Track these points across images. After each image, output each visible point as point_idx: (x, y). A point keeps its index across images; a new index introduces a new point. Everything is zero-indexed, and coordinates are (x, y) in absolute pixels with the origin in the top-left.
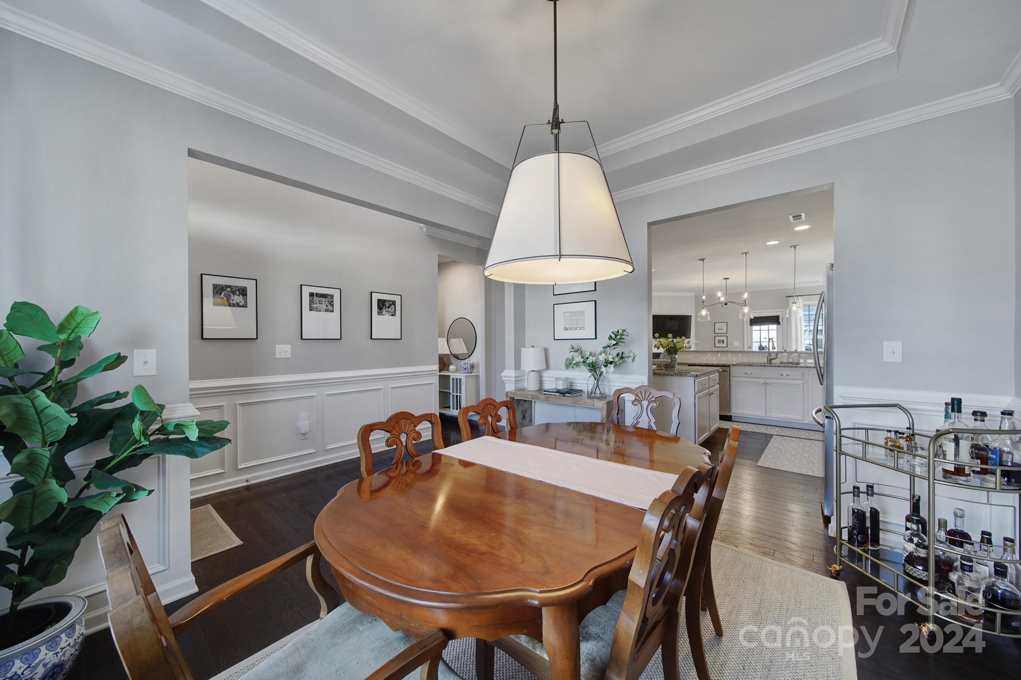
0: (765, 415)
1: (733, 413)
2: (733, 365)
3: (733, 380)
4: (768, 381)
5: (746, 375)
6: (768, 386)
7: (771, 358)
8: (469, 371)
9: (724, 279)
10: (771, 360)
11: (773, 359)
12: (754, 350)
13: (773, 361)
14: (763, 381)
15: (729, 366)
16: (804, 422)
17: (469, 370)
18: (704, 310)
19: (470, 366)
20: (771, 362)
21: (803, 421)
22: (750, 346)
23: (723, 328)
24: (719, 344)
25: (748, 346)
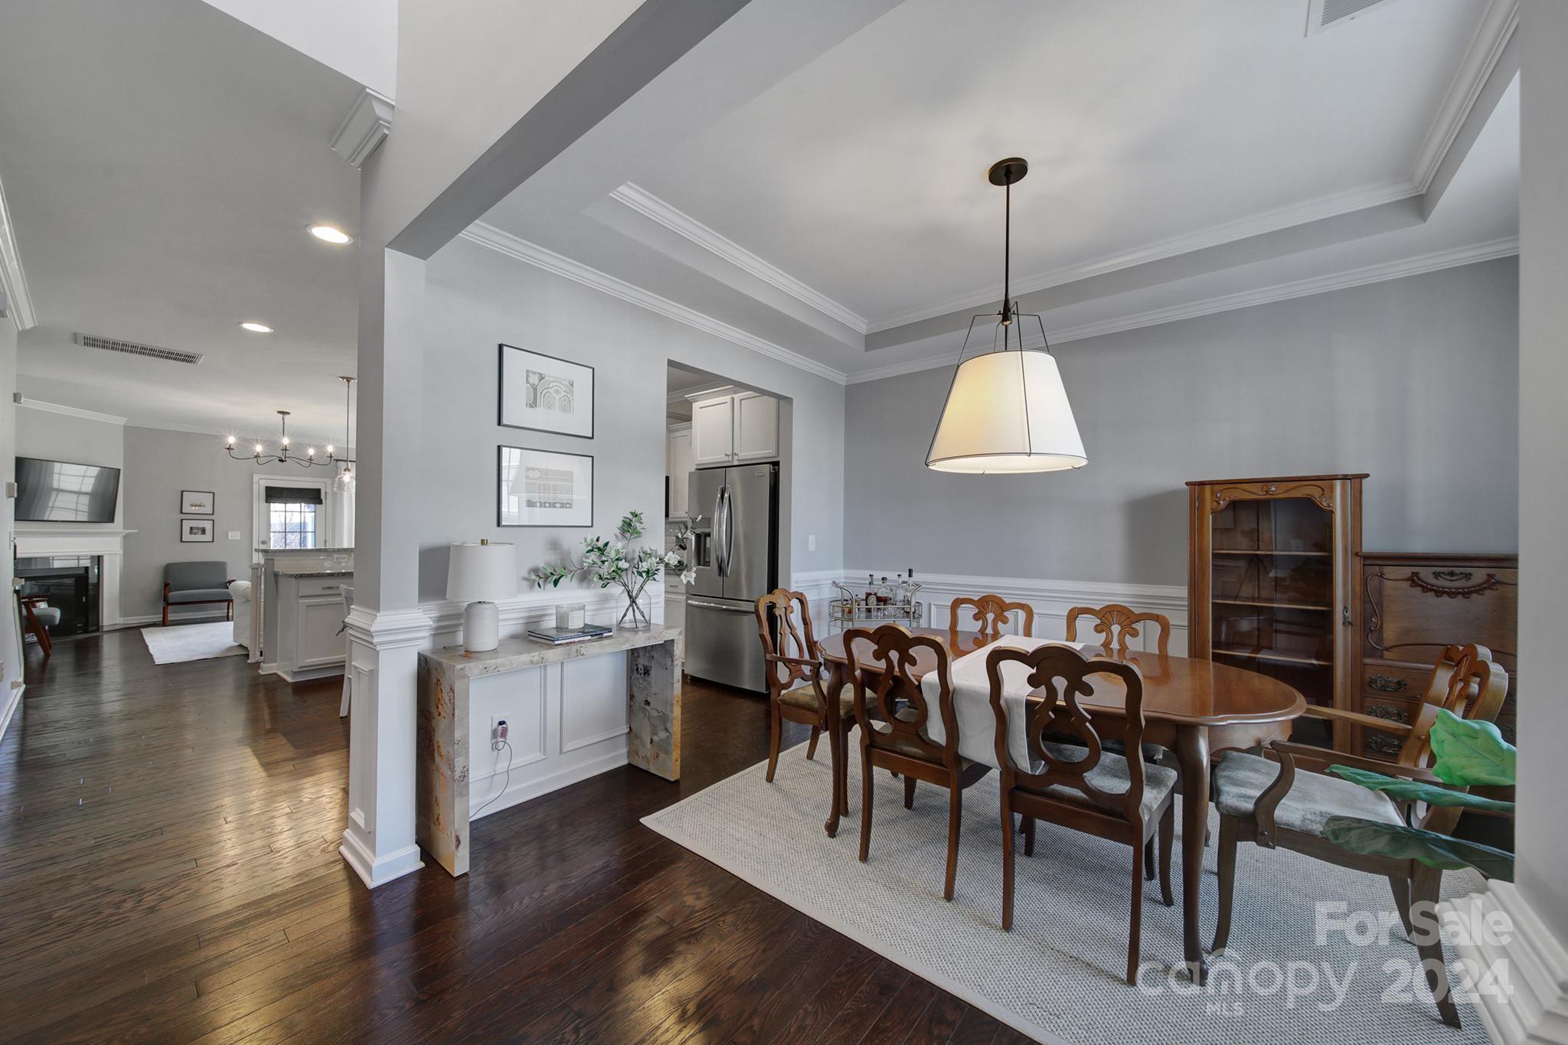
9: (280, 412)
22: (265, 539)
23: (205, 504)
24: (193, 535)
25: (260, 541)
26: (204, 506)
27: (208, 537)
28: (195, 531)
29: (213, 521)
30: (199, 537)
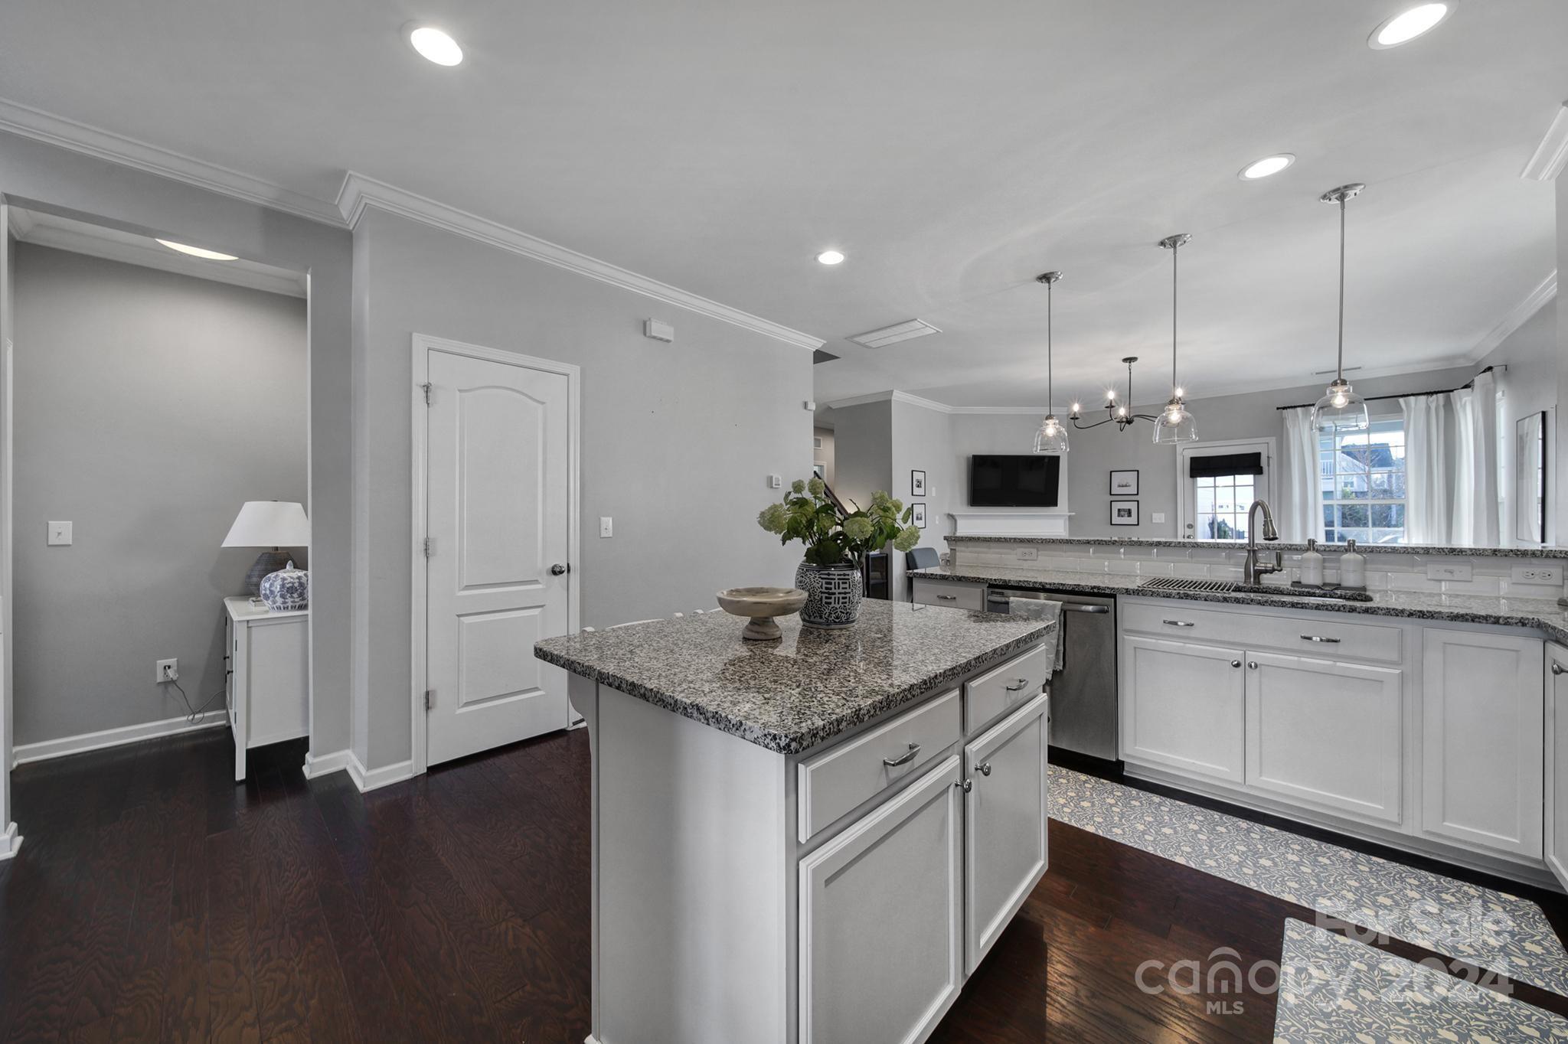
0: (1240, 780)
1: (1128, 756)
2: (1127, 592)
3: (1128, 642)
4: (1253, 656)
5: (1169, 629)
6: (1253, 676)
7: (1261, 566)
8: (290, 604)
9: (1125, 360)
10: (1258, 573)
11: (1266, 572)
12: (1200, 540)
13: (1267, 580)
14: (1236, 654)
15: (1114, 596)
16: (1404, 831)
17: (279, 600)
18: (1050, 422)
19: (283, 586)
20: (1257, 580)
21: (1399, 825)
22: (1191, 523)
23: (1130, 484)
24: (1120, 518)
25: (1186, 524)
26: (1129, 486)
27: (1133, 520)
28: (1122, 513)
29: (1138, 501)
30: (1125, 520)
